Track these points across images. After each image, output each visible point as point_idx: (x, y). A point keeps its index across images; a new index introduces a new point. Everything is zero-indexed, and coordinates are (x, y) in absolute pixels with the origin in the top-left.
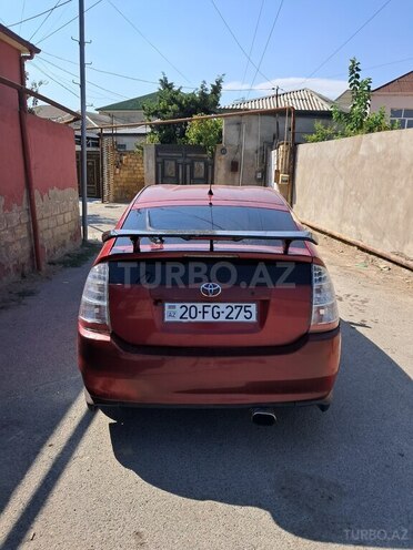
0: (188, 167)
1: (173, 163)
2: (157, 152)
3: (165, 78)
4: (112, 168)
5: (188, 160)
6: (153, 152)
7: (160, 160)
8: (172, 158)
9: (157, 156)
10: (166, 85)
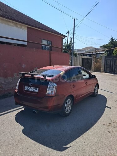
0: (114, 62)
1: (109, 61)
2: (105, 58)
3: (112, 38)
4: (94, 62)
5: (114, 60)
6: (104, 58)
7: (106, 60)
8: (109, 60)
9: (105, 59)
10: (112, 39)
